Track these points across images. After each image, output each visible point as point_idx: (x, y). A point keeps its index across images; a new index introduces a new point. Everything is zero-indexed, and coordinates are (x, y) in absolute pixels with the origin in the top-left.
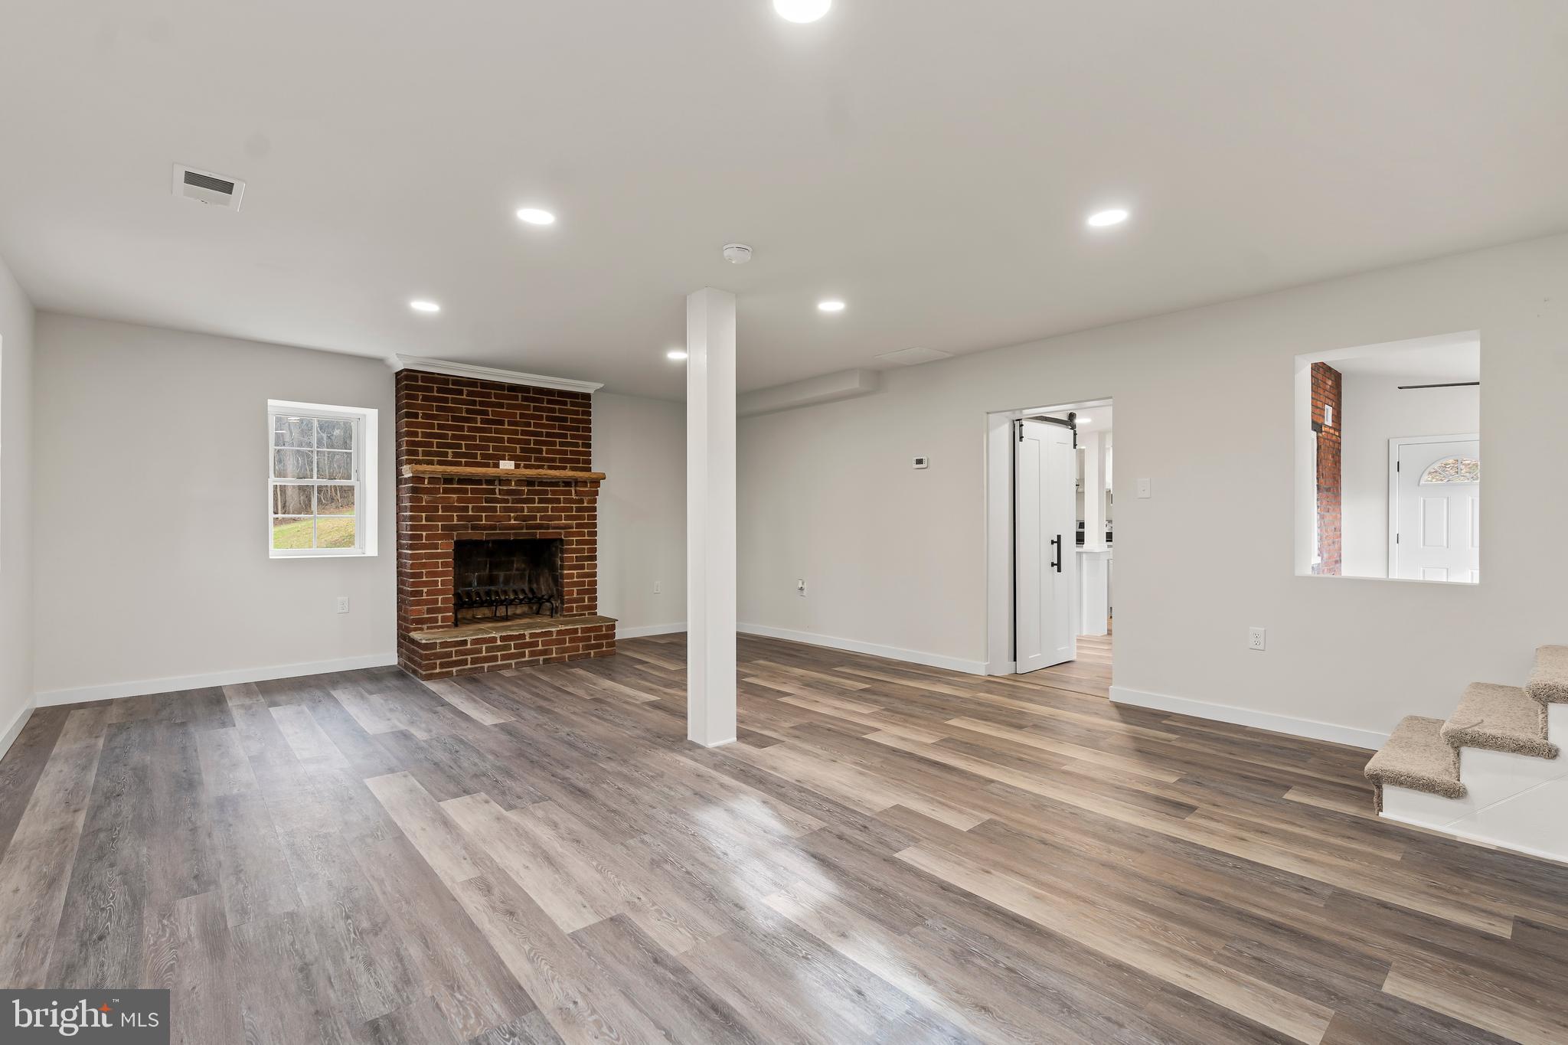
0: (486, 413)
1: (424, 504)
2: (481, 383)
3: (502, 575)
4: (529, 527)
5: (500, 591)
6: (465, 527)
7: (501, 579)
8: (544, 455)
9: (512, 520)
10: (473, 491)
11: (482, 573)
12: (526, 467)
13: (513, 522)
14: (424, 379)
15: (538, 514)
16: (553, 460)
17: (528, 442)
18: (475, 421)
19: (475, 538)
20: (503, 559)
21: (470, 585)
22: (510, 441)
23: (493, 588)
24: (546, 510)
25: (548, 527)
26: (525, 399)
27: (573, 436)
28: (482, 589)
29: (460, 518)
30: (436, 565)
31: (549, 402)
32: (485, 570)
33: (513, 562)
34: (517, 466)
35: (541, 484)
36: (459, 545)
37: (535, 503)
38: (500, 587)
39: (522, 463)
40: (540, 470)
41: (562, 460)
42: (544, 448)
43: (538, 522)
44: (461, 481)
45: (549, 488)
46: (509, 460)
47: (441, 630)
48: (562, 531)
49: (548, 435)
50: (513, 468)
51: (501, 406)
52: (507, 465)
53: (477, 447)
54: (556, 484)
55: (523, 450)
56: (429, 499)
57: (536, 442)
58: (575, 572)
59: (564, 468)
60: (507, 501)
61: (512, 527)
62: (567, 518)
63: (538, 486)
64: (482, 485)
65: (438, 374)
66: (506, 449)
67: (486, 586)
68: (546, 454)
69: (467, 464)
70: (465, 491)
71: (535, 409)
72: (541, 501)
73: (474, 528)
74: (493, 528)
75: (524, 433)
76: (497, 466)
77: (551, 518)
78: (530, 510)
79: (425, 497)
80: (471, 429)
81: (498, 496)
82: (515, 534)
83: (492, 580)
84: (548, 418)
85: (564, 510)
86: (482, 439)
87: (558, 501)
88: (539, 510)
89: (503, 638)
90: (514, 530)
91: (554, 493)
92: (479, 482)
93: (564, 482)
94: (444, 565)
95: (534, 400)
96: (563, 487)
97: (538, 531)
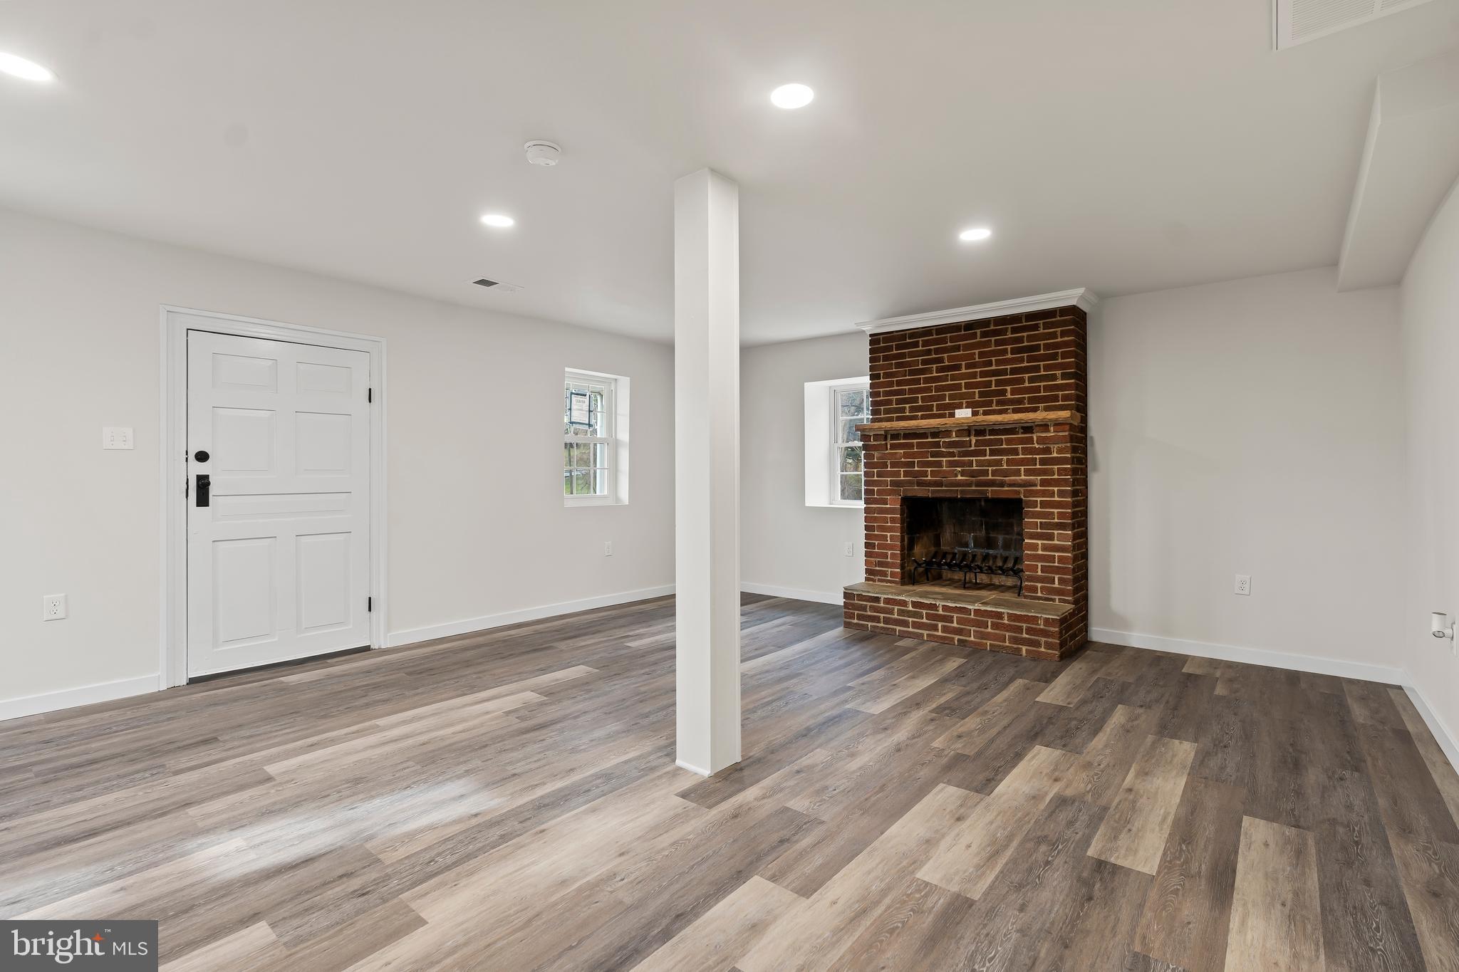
0: (941, 360)
1: (875, 460)
2: (936, 329)
3: (1000, 539)
4: (979, 484)
5: (999, 556)
6: (910, 483)
7: (1000, 543)
8: (1009, 396)
9: (959, 476)
10: (920, 445)
11: (978, 534)
12: (985, 413)
13: (960, 477)
14: (886, 340)
15: (990, 469)
16: (1020, 401)
17: (989, 384)
18: (930, 371)
19: (920, 495)
20: (1000, 520)
21: (966, 545)
22: (968, 386)
23: (991, 552)
24: (999, 463)
25: (1002, 484)
26: (984, 335)
27: (1047, 368)
28: (981, 551)
29: (906, 474)
30: (885, 520)
31: (1014, 330)
32: (981, 531)
33: (1012, 525)
34: (975, 413)
35: (993, 432)
36: (905, 501)
37: (986, 456)
38: (999, 552)
39: (981, 410)
40: (1003, 416)
41: (1031, 400)
42: (1008, 388)
43: (990, 477)
44: (907, 436)
45: (1003, 437)
46: (966, 408)
47: (889, 584)
48: (1022, 489)
49: (1014, 371)
50: (971, 416)
51: (957, 348)
52: (963, 414)
53: (932, 398)
54: (1011, 431)
55: (981, 394)
56: (880, 455)
57: (998, 383)
58: (1039, 542)
59: (1035, 410)
60: (952, 454)
61: (959, 484)
62: (1028, 472)
63: (989, 435)
64: (927, 438)
65: (897, 331)
66: (962, 396)
67: (983, 548)
68: (1011, 395)
69: (923, 417)
70: (911, 446)
71: (998, 343)
72: (993, 453)
73: (919, 484)
74: (940, 484)
75: (983, 374)
76: (952, 415)
77: (1006, 473)
78: (979, 463)
79: (876, 454)
80: (927, 381)
81: (943, 450)
82: (962, 492)
83: (990, 543)
84: (1013, 351)
85: (1022, 462)
86: (938, 389)
87: (1015, 452)
88: (990, 463)
89: (915, 604)
90: (960, 486)
91: (1009, 442)
92: (924, 435)
93: (1023, 428)
94: (893, 520)
95: (995, 333)
96: (1022, 433)
97: (990, 489)
